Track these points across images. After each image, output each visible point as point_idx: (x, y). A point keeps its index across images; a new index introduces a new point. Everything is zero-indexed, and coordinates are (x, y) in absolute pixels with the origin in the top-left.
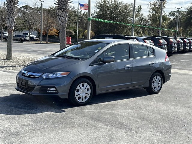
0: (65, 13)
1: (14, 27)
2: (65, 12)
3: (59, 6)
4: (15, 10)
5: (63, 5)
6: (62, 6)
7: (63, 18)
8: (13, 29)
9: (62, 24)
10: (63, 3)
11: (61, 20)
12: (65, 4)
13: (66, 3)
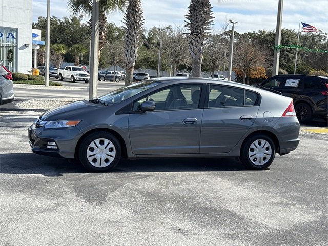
0: (199, 40)
1: (134, 63)
2: (200, 38)
3: (191, 28)
4: (137, 37)
5: (197, 28)
6: (195, 29)
7: (195, 47)
8: (134, 65)
9: (194, 56)
10: (197, 25)
11: (192, 49)
12: (200, 25)
13: (202, 24)
